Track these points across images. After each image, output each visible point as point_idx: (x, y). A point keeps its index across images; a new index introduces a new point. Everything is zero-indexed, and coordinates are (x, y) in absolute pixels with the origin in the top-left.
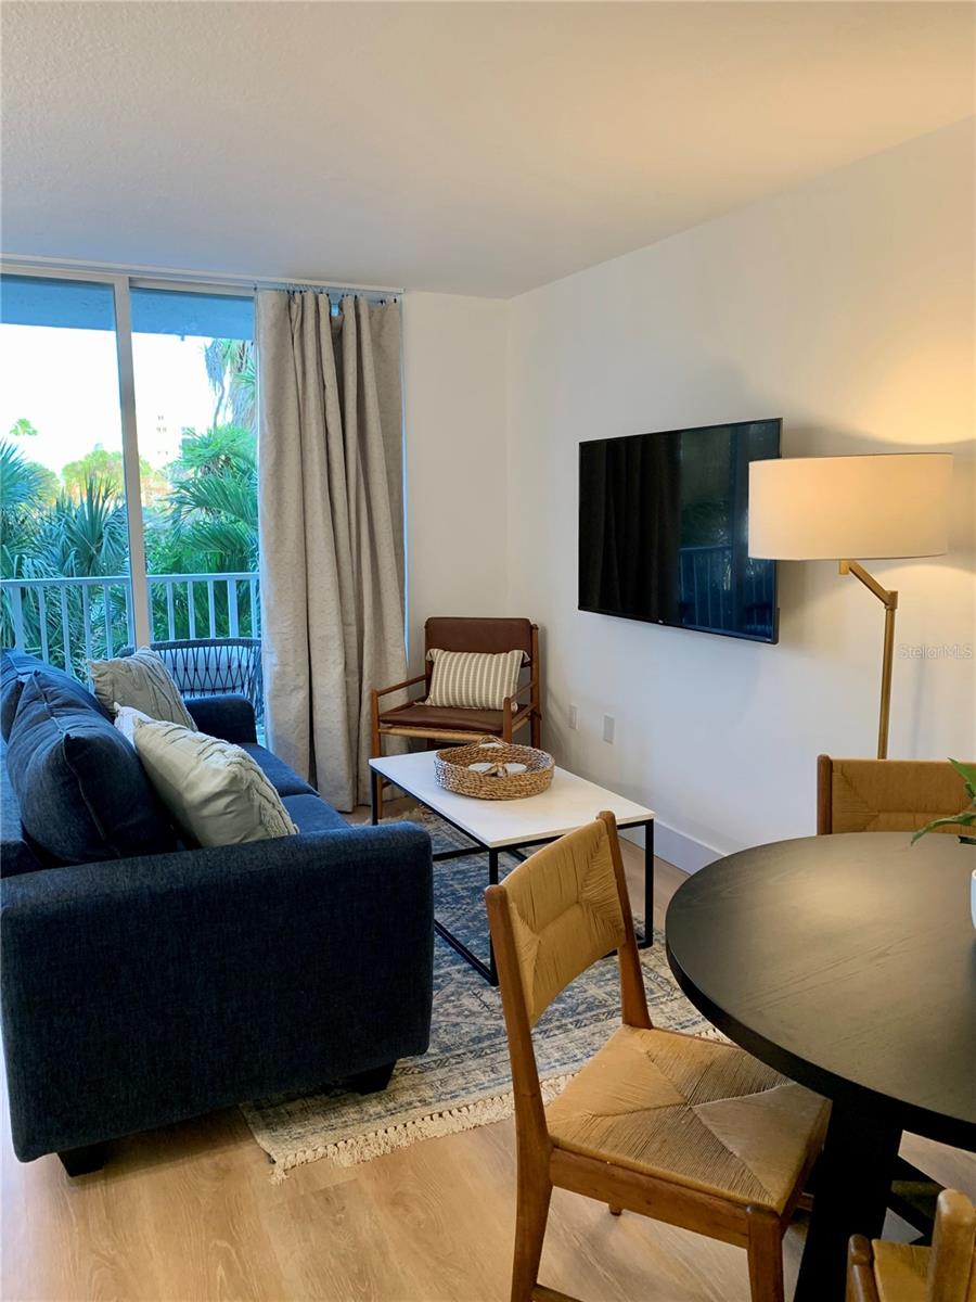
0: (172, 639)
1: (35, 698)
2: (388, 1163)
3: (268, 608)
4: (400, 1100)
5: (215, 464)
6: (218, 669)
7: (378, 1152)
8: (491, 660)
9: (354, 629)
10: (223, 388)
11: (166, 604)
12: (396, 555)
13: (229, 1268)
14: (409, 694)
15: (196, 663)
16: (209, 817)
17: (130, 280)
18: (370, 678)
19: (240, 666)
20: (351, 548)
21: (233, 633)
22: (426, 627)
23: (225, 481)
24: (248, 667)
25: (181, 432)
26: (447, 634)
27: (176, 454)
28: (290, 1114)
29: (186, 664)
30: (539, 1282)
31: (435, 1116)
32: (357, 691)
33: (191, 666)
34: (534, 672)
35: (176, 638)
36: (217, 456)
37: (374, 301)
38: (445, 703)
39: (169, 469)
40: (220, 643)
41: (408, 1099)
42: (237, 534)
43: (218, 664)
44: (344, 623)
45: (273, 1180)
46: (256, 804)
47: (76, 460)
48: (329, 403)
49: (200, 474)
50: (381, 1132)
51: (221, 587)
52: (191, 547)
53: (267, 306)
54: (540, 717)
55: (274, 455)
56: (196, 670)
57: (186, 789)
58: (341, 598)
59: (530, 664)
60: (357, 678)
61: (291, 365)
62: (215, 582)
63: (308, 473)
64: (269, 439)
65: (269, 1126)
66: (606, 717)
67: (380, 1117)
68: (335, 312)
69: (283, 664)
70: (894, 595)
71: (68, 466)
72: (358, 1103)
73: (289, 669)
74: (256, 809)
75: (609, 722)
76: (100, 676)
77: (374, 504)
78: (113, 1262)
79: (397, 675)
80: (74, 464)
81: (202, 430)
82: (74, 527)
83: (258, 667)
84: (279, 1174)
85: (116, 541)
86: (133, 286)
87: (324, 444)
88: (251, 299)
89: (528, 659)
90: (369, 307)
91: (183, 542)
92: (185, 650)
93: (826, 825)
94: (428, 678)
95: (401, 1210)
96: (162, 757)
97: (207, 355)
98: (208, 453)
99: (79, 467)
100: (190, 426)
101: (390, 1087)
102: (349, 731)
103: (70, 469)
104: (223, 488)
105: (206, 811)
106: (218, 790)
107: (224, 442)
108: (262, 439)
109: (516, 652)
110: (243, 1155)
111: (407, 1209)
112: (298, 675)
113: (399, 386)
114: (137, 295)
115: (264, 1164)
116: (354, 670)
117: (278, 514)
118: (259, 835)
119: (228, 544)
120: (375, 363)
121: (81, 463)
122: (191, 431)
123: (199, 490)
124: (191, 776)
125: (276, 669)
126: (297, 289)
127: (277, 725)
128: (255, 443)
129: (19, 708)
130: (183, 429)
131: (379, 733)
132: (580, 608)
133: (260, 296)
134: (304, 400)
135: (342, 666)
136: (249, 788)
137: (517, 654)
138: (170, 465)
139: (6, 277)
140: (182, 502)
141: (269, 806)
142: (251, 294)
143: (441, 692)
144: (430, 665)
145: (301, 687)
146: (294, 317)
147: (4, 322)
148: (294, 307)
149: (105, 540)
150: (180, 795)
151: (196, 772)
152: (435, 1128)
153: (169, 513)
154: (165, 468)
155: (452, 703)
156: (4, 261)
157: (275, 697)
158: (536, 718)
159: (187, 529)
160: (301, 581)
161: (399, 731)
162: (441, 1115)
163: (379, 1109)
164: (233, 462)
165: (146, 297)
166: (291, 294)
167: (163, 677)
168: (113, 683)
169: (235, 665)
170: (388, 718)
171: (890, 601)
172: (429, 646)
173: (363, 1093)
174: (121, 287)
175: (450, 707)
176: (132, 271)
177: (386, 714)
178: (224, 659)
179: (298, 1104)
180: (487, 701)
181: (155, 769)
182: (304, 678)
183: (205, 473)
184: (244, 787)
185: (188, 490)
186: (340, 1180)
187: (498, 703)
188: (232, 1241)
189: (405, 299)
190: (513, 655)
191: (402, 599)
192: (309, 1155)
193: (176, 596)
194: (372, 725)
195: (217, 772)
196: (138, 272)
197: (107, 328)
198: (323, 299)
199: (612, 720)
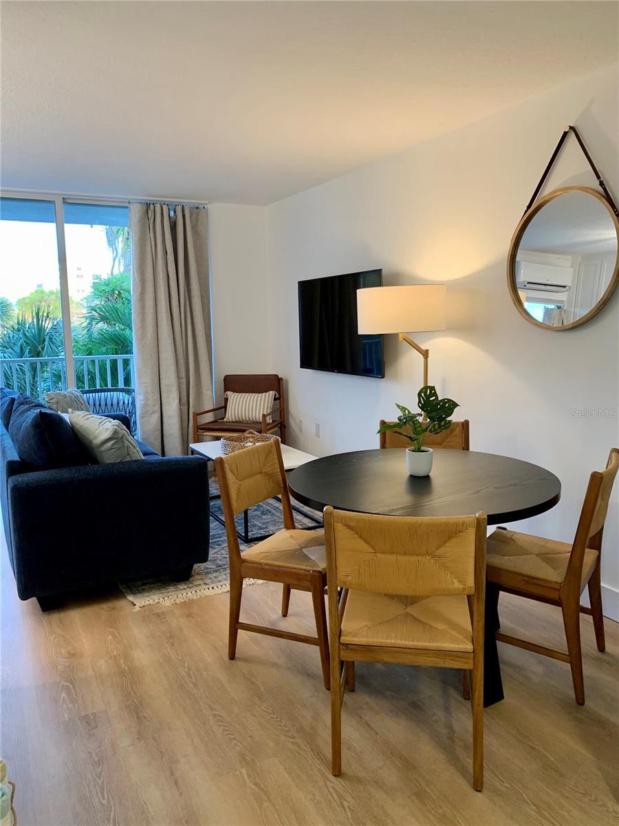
0: (87, 388)
1: (22, 404)
2: (187, 605)
3: (138, 369)
4: (195, 584)
5: (112, 296)
6: (112, 405)
7: (183, 601)
8: (258, 397)
9: (184, 381)
10: (117, 252)
11: (83, 379)
12: (207, 341)
13: (114, 636)
14: (215, 416)
15: (100, 402)
16: (105, 451)
17: (63, 198)
18: (193, 407)
19: (124, 403)
20: (182, 338)
21: (121, 385)
22: (224, 380)
23: (118, 306)
24: (128, 404)
25: (92, 278)
26: (235, 383)
27: (89, 290)
28: (143, 590)
29: (94, 402)
30: (240, 621)
31: (210, 588)
32: (187, 414)
33: (97, 404)
34: (282, 403)
35: (89, 388)
36: (113, 291)
37: (192, 208)
38: (234, 420)
39: (85, 300)
40: (113, 390)
41: (199, 583)
42: (125, 337)
43: (112, 402)
44: (179, 378)
45: (134, 610)
46: (126, 445)
47: (25, 296)
48: (169, 262)
49: (103, 303)
50: (185, 594)
51: (114, 363)
52: (97, 345)
53: (136, 211)
54: (285, 427)
55: (140, 289)
56: (100, 405)
57: (93, 439)
58: (177, 364)
59: (279, 399)
60: (186, 407)
61: (149, 242)
62: (110, 360)
63: (159, 298)
64: (138, 280)
65: (134, 593)
66: (316, 424)
67: (185, 589)
68: (172, 213)
69: (146, 399)
70: (427, 351)
71: (20, 300)
72: (175, 585)
73: (150, 402)
74: (126, 448)
75: (318, 427)
76: (51, 399)
77: (194, 314)
78: (63, 636)
79: (209, 404)
80: (24, 299)
81: (105, 276)
82: (27, 334)
83: (133, 403)
84: (137, 608)
85: (53, 343)
86: (65, 201)
87: (166, 283)
88: (127, 207)
89: (278, 396)
90: (190, 211)
91: (93, 342)
92: (94, 394)
93: (383, 445)
94: (225, 407)
95: (190, 618)
96: (82, 426)
97: (107, 232)
98: (108, 289)
99: (28, 300)
100: (98, 274)
101: (190, 580)
102: (182, 434)
103: (22, 302)
104: (117, 310)
105: (103, 449)
106: (108, 437)
107: (118, 283)
108: (134, 280)
109: (271, 392)
110: (121, 603)
111: (193, 617)
112: (154, 405)
113: (207, 253)
114: (67, 206)
115: (131, 606)
116: (184, 402)
117: (143, 320)
118: (128, 459)
119: (119, 342)
120: (194, 241)
121: (28, 297)
122: (98, 277)
123: (102, 311)
124: (96, 433)
125: (143, 402)
126: (152, 202)
127: (143, 432)
128: (131, 284)
129: (14, 408)
130: (94, 276)
131: (198, 435)
132: (301, 367)
133: (131, 206)
134: (156, 259)
135: (178, 400)
136: (122, 437)
137: (272, 393)
138: (86, 298)
139: (3, 199)
140: (93, 319)
141: (132, 447)
142: (127, 205)
143: (232, 414)
144: (226, 400)
145: (156, 412)
146: (150, 217)
147: (2, 219)
148: (150, 212)
149: (46, 343)
150: (91, 442)
151: (97, 431)
152: (210, 592)
153: (85, 324)
154: (81, 300)
155: (238, 420)
156: (2, 191)
157: (142, 417)
158: (283, 428)
159: (95, 335)
160: (155, 356)
161: (208, 434)
162: (213, 588)
163: (185, 587)
164: (123, 295)
165: (71, 207)
166: (148, 205)
167: (82, 402)
168: (57, 403)
169: (121, 403)
170: (203, 427)
171: (425, 354)
172: (226, 389)
173: (178, 582)
174: (59, 202)
175: (237, 422)
176: (64, 195)
177: (202, 425)
178: (115, 401)
179: (148, 586)
180: (256, 418)
181: (79, 431)
182: (158, 407)
183: (106, 301)
184: (120, 436)
185: (96, 311)
186: (164, 610)
187: (260, 418)
188: (115, 629)
189: (210, 207)
190: (269, 395)
191: (211, 365)
192: (151, 602)
193: (89, 373)
194: (194, 431)
195: (107, 429)
196: (67, 195)
197: (53, 222)
198: (165, 207)
199: (319, 425)
